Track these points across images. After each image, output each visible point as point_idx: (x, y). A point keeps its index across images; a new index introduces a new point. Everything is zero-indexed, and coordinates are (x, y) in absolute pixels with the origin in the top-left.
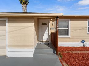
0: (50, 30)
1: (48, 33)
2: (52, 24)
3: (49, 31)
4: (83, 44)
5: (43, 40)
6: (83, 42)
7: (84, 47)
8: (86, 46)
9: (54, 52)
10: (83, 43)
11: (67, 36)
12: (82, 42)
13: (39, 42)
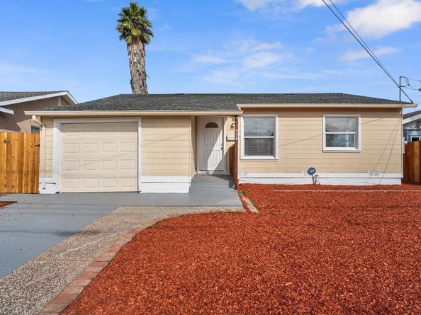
0: (227, 141)
1: (222, 149)
2: (232, 127)
3: (223, 144)
4: (313, 178)
5: (207, 167)
6: (311, 171)
7: (315, 186)
8: (317, 183)
9: (230, 186)
10: (312, 174)
11: (272, 157)
12: (309, 172)
13: (199, 172)
